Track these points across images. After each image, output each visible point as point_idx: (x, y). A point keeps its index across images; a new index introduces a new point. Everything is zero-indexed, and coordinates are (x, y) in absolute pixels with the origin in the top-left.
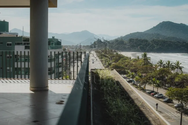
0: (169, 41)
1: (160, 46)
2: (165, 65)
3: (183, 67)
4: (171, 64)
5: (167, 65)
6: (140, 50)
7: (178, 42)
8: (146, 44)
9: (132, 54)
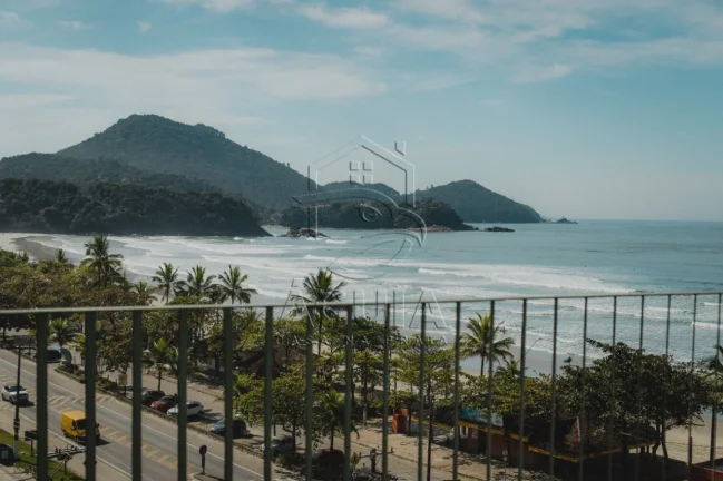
0: (161, 191)
1: (126, 210)
2: (182, 283)
3: (253, 291)
4: (209, 278)
5: (191, 284)
6: (48, 226)
7: (193, 193)
8: (71, 200)
9: (17, 241)
